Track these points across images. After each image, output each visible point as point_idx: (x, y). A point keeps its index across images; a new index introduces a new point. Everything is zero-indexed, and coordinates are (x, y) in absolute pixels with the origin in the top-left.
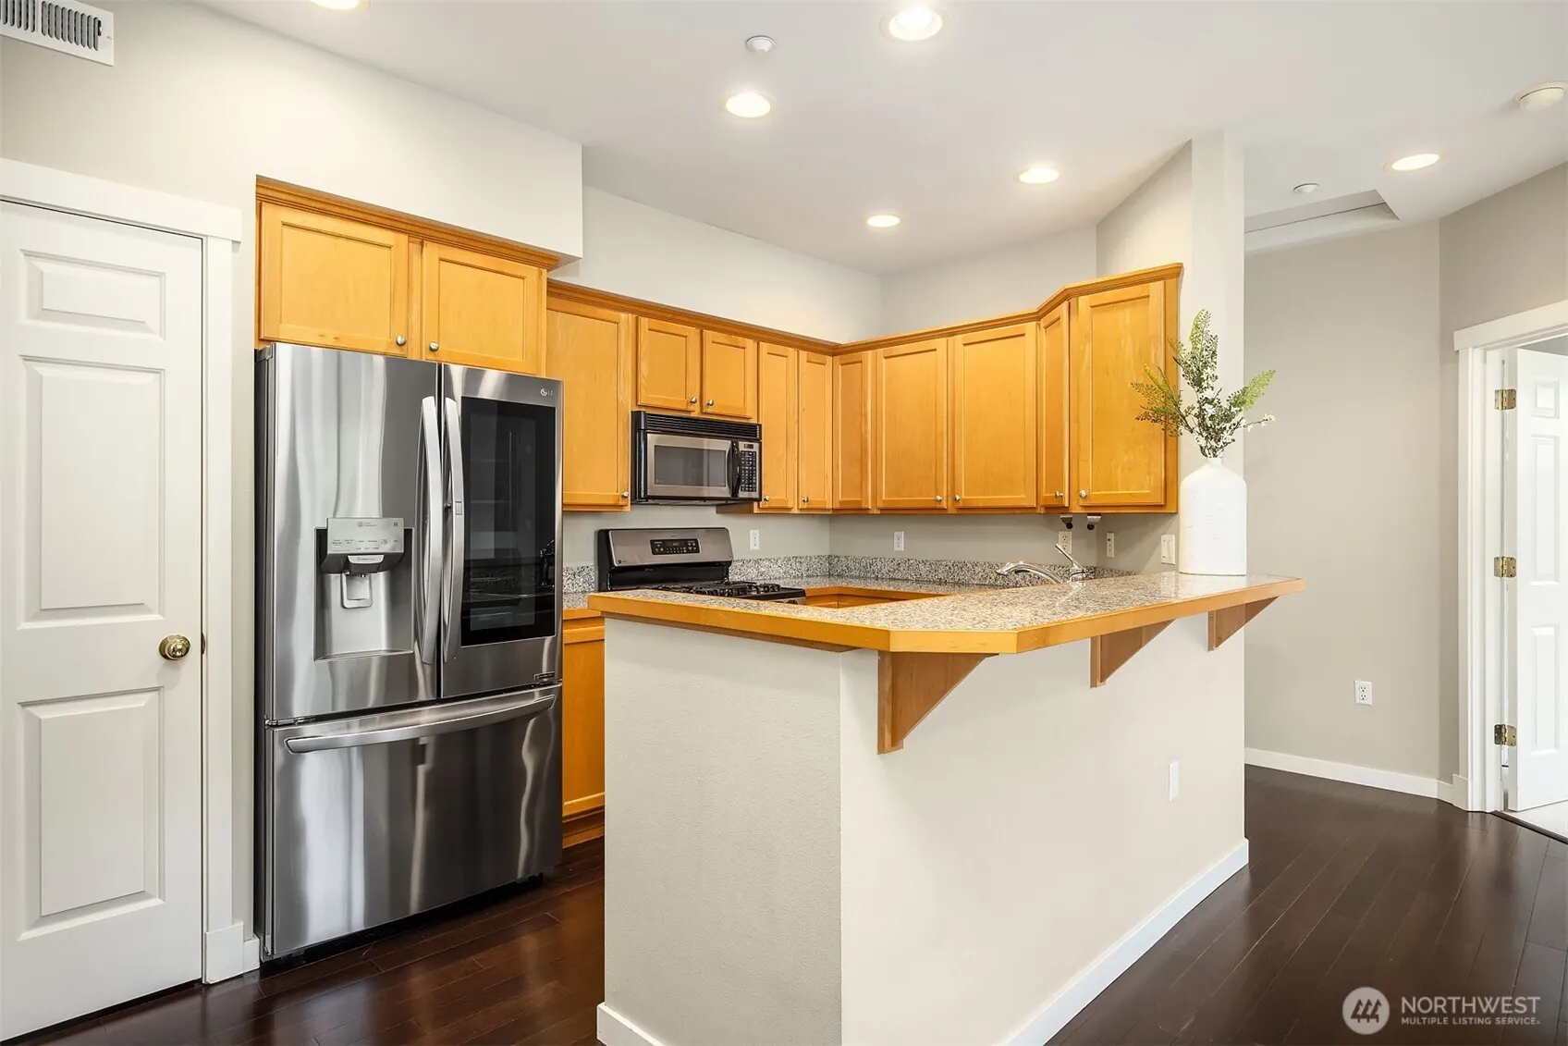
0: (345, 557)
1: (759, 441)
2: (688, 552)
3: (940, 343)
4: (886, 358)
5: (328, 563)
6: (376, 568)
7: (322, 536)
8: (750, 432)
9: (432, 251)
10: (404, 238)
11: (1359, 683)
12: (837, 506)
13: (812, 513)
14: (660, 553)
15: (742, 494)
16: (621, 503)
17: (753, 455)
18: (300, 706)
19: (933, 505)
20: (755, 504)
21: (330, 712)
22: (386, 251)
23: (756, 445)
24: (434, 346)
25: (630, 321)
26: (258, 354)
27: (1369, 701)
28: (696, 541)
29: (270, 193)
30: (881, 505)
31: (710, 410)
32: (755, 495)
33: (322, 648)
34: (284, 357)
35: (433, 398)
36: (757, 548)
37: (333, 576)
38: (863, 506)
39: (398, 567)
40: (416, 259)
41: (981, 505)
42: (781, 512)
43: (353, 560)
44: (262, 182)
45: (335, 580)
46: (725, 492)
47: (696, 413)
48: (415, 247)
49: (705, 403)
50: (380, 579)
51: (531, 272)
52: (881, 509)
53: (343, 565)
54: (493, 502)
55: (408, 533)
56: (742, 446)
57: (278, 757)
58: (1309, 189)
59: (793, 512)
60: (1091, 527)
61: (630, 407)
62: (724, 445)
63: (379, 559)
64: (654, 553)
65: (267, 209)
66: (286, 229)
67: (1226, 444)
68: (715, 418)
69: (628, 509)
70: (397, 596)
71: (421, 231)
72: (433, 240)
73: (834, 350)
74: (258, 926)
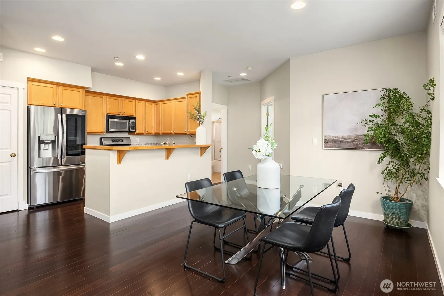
0: (44, 141)
1: (135, 120)
2: (120, 142)
3: (172, 101)
4: (163, 104)
5: (40, 142)
6: (49, 143)
7: (39, 137)
8: (133, 118)
9: (61, 88)
10: (55, 86)
11: (249, 166)
12: (155, 133)
13: (149, 134)
14: (114, 142)
15: (131, 131)
16: (103, 132)
17: (134, 123)
18: (36, 165)
19: (170, 133)
20: (135, 133)
21: (42, 166)
22: (52, 88)
23: (134, 121)
24: (61, 104)
25: (105, 98)
26: (28, 107)
27: (250, 169)
28: (122, 140)
29: (30, 80)
30: (162, 133)
31: (124, 114)
32: (135, 131)
33: (39, 156)
34: (32, 108)
35: (60, 114)
36: (138, 141)
37: (41, 144)
38: (159, 133)
39: (53, 143)
40: (58, 89)
41: (178, 133)
42: (141, 134)
43: (45, 141)
44: (28, 78)
45: (42, 145)
46: (127, 130)
47: (121, 115)
48: (58, 87)
49: (123, 113)
50: (51, 145)
51: (81, 90)
52: (162, 134)
53: (44, 142)
54: (74, 132)
55: (55, 137)
56: (131, 121)
57: (31, 173)
58: (230, 77)
59: (144, 134)
60: (192, 137)
61: (106, 114)
62: (127, 121)
63: (50, 141)
64: (112, 142)
65: (29, 82)
66: (33, 85)
67: (203, 123)
68: (125, 116)
69: (105, 133)
70: (53, 148)
71: (59, 85)
72: (61, 86)
73: (154, 102)
74: (28, 202)
